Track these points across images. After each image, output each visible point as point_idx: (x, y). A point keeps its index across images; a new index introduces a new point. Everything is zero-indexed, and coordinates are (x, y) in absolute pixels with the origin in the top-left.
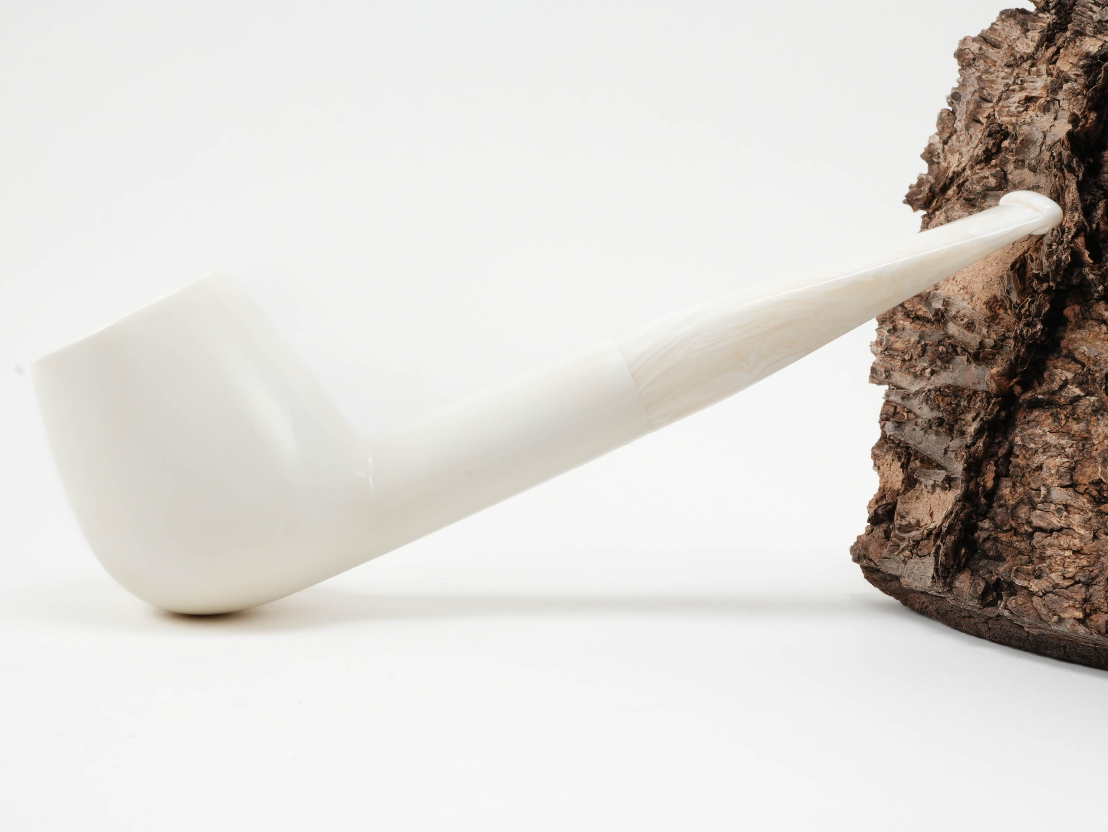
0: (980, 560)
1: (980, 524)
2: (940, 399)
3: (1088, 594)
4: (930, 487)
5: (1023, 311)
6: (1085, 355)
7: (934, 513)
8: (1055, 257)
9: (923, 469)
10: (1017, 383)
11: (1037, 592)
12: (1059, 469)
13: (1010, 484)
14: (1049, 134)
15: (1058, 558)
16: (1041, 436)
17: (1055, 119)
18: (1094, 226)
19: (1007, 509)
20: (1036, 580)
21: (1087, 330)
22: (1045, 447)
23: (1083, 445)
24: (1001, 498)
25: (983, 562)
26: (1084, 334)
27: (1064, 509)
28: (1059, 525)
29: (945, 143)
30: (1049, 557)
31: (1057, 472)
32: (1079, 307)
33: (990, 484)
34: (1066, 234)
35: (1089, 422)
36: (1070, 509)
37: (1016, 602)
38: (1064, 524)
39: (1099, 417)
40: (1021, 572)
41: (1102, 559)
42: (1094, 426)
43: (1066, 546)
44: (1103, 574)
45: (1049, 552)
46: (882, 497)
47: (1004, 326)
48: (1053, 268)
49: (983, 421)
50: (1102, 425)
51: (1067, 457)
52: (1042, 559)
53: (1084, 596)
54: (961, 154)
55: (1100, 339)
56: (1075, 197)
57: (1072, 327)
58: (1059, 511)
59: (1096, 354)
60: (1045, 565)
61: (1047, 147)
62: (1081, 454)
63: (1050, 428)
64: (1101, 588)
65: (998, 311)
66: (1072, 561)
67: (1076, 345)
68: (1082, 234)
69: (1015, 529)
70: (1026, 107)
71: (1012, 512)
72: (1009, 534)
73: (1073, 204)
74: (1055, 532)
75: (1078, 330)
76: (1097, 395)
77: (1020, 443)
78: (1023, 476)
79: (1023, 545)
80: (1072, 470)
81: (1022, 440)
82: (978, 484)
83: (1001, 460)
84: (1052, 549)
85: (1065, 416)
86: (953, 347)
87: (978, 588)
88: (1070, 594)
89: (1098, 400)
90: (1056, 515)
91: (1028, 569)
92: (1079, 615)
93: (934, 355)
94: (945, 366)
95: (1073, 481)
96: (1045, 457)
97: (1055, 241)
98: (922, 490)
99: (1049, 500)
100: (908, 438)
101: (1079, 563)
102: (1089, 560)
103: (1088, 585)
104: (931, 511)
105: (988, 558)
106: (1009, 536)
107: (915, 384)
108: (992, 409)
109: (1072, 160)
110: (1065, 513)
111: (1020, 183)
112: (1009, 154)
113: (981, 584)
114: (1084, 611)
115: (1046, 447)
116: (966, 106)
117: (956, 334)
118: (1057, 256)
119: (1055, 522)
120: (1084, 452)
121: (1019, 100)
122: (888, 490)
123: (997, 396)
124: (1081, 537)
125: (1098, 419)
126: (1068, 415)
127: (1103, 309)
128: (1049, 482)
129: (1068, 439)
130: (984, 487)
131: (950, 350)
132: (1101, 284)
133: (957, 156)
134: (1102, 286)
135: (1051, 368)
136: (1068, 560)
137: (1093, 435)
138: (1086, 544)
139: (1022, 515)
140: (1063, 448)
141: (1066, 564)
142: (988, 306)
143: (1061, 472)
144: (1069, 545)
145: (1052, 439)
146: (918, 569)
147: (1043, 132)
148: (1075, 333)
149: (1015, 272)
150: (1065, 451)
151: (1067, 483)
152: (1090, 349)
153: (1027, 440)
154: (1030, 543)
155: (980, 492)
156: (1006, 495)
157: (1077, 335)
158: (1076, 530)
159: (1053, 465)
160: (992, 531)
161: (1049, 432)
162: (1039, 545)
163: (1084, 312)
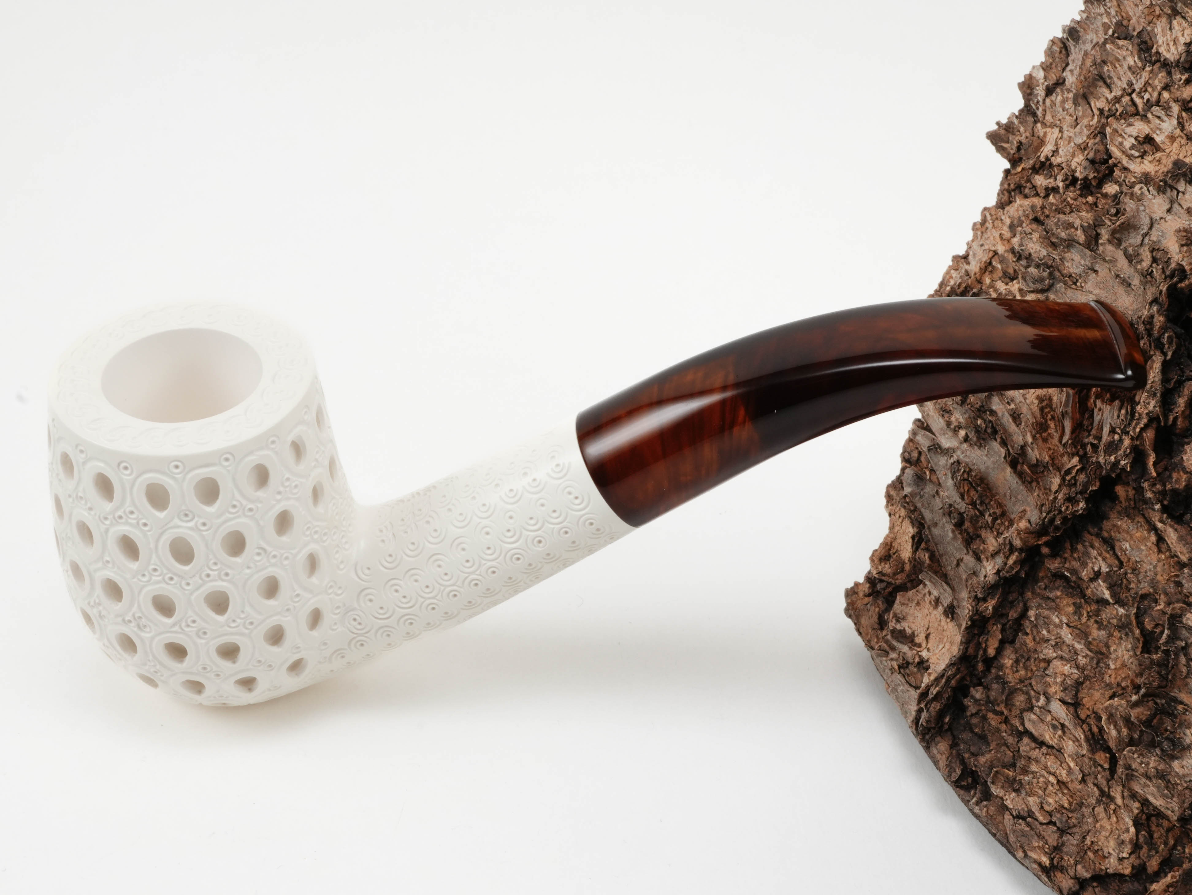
0: (964, 731)
1: (972, 691)
2: (966, 489)
3: (1060, 841)
4: (934, 598)
5: (1068, 478)
6: (1126, 554)
7: (931, 636)
8: (1112, 458)
9: (930, 573)
10: (1046, 544)
11: (1011, 809)
12: (1065, 680)
13: (1013, 656)
14: (1156, 226)
15: (1041, 779)
16: (1056, 626)
17: (1169, 211)
18: (1171, 418)
19: (1004, 688)
20: (1014, 794)
21: (1135, 527)
22: (1058, 640)
23: (1098, 663)
24: (1001, 667)
25: (966, 736)
26: (1131, 528)
27: (1060, 727)
28: (1051, 742)
29: (1049, 91)
30: (1033, 773)
31: (1063, 682)
32: (1133, 492)
33: (991, 652)
34: (1135, 422)
35: (1110, 635)
36: (1066, 729)
37: (987, 811)
38: (1056, 744)
39: (1123, 636)
40: (1001, 774)
41: (1084, 809)
42: (1115, 644)
43: (1052, 770)
44: (1080, 827)
45: (1034, 768)
46: (886, 556)
47: (1050, 449)
48: (1108, 468)
49: (999, 577)
50: (1123, 647)
51: (1078, 667)
52: (1025, 771)
53: (1055, 844)
54: (1061, 131)
55: (1146, 545)
56: (1157, 379)
57: (1120, 509)
58: (1054, 727)
59: (1138, 559)
60: (1026, 778)
61: (1150, 242)
62: (1093, 671)
63: (1068, 620)
64: (1075, 842)
65: (1049, 422)
66: (1054, 791)
67: (1119, 535)
68: (1154, 425)
69: (1006, 718)
70: (1142, 152)
71: (1007, 699)
72: (999, 719)
73: (1151, 387)
74: (1044, 748)
75: (1126, 518)
76: (1127, 608)
77: (1033, 619)
78: (1028, 659)
79: (1011, 740)
80: (1078, 684)
81: (1036, 619)
82: (979, 644)
83: (1010, 622)
84: (1037, 765)
85: (1088, 613)
86: (993, 427)
87: (953, 775)
88: (1042, 833)
89: (1126, 615)
90: (1051, 729)
91: (1008, 775)
92: (1045, 860)
93: (972, 422)
94: (981, 444)
95: (1077, 698)
96: (1055, 655)
97: (1120, 428)
98: (924, 595)
99: (1047, 708)
100: (925, 503)
101: (1060, 799)
102: (1071, 800)
103: (1062, 832)
104: (928, 632)
105: (972, 731)
106: (1000, 720)
107: (947, 436)
108: (1011, 568)
109: (1164, 334)
110: (1060, 732)
111: (1111, 261)
112: (1107, 216)
113: (957, 770)
114: (1052, 860)
115: (1058, 645)
116: (1083, 58)
117: (1000, 414)
118: (1115, 458)
119: (1047, 737)
120: (1097, 670)
121: (1137, 134)
122: (894, 551)
123: (1021, 550)
124: (1070, 771)
125: (1121, 638)
126: (1091, 614)
127: (1157, 518)
128: (1052, 690)
129: (1084, 645)
130: (985, 651)
131: (989, 431)
132: (1159, 501)
133: (1056, 131)
134: (1159, 505)
135: (1087, 544)
136: (1050, 787)
137: (1110, 653)
138: (1072, 781)
139: (1018, 704)
140: (1076, 653)
141: (1047, 791)
142: (1040, 405)
143: (1067, 683)
144: (1055, 772)
145: (1067, 635)
146: (902, 691)
147: (1151, 219)
148: (1122, 519)
149: (1076, 393)
150: (1077, 658)
151: (1070, 701)
152: (1133, 549)
153: (1041, 622)
154: (1018, 742)
155: (979, 656)
156: (1007, 668)
157: (1123, 523)
158: (1067, 759)
159: (1060, 672)
160: (983, 705)
161: (1066, 624)
162: (1025, 754)
163: (1137, 501)
